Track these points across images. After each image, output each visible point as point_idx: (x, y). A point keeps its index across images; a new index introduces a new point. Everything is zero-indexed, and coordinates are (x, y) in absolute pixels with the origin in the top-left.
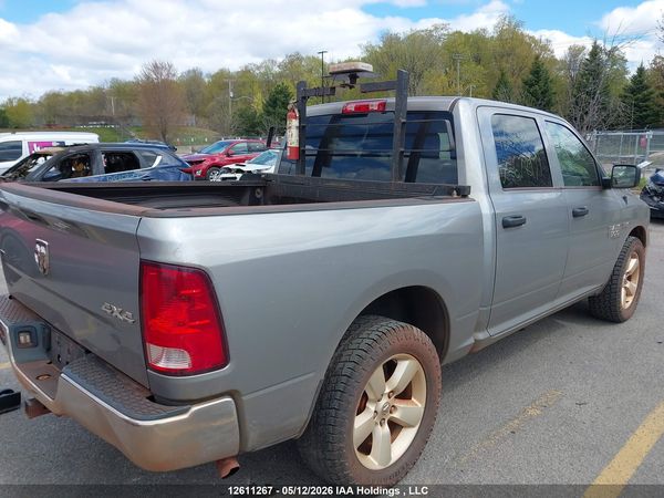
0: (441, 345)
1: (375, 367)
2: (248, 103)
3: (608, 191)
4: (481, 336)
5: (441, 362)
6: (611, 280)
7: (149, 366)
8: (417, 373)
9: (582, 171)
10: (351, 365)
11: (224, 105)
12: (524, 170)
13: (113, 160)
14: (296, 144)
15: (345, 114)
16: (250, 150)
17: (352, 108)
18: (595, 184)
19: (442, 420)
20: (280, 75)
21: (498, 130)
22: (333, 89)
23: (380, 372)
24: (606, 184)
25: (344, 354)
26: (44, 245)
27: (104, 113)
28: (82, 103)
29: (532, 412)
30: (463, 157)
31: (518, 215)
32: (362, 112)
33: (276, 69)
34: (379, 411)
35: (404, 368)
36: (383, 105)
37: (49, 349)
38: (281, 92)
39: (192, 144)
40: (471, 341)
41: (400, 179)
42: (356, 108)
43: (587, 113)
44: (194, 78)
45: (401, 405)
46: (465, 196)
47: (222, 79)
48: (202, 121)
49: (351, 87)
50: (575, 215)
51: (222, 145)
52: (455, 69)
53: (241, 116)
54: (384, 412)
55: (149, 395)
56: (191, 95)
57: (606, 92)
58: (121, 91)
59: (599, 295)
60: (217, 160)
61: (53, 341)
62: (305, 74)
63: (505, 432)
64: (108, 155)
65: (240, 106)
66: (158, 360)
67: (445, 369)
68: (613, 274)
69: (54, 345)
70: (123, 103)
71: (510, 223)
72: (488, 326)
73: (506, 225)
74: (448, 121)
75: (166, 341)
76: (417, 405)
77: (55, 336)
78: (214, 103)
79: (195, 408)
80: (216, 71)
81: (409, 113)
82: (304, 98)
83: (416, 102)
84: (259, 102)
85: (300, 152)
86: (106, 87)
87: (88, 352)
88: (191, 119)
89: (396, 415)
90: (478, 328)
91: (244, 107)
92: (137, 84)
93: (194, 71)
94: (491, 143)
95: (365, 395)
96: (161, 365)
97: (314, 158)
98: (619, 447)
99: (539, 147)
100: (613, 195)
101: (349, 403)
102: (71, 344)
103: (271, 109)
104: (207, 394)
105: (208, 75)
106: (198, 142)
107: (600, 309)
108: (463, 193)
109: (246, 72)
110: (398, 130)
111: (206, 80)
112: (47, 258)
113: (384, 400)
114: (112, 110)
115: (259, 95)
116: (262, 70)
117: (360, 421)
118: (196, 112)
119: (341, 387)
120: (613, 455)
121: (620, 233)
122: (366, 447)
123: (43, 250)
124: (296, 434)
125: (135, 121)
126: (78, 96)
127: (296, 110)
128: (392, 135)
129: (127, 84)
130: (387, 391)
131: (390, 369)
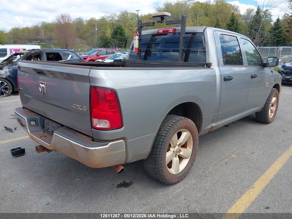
0: (199, 127)
1: (174, 134)
2: (104, 33)
3: (265, 69)
4: (214, 125)
5: (199, 133)
6: (265, 106)
7: (93, 127)
8: (189, 137)
9: (255, 60)
10: (166, 132)
11: (93, 34)
12: (232, 58)
13: (50, 56)
14: (137, 47)
15: (158, 34)
16: (107, 53)
17: (161, 31)
18: (260, 65)
19: (198, 159)
20: (118, 21)
21: (222, 41)
22: (154, 23)
23: (176, 135)
24: (264, 65)
25: (163, 128)
26: (44, 84)
27: (39, 37)
28: (29, 33)
29: (233, 156)
30: (208, 52)
31: (230, 75)
32: (165, 33)
33: (116, 18)
34: (175, 151)
35: (185, 135)
36: (175, 30)
37: (43, 127)
38: (119, 28)
39: (79, 51)
40: (210, 126)
41: (182, 61)
42: (163, 31)
43: (255, 38)
44: (79, 22)
45: (183, 149)
46: (209, 67)
47: (92, 23)
48: (83, 41)
49: (162, 22)
50: (252, 77)
51: (94, 51)
52: (196, 19)
53: (101, 39)
54: (177, 152)
55: (92, 139)
56: (78, 30)
57: (263, 29)
58: (46, 27)
59: (260, 112)
60: (93, 58)
61: (45, 123)
62: (130, 21)
63: (222, 163)
64: (48, 54)
65: (101, 34)
66: (96, 125)
67: (200, 137)
68: (266, 103)
69: (46, 125)
70: (48, 33)
71: (227, 79)
72: (216, 121)
73: (225, 79)
74: (203, 37)
75: (100, 117)
76: (189, 150)
77: (46, 121)
78: (88, 33)
79: (110, 143)
80: (90, 19)
81: (187, 33)
82: (141, 27)
83: (189, 29)
84: (109, 33)
85: (139, 50)
86: (40, 25)
87: (62, 126)
88: (78, 40)
89: (181, 153)
90: (213, 122)
91: (102, 35)
92: (54, 24)
93: (79, 19)
94: (219, 46)
95: (170, 145)
96: (98, 126)
97: (144, 53)
98: (268, 168)
99: (238, 49)
100: (267, 70)
101: (165, 146)
102: (54, 124)
103: (114, 36)
104: (115, 138)
105: (86, 21)
106: (82, 51)
107: (260, 118)
108: (209, 66)
109: (103, 19)
110: (182, 40)
111: (85, 23)
112: (45, 89)
113: (177, 147)
114: (43, 36)
115: (109, 30)
116: (110, 19)
117: (168, 154)
118: (81, 37)
119: (162, 140)
120: (266, 171)
121: (269, 86)
122: (170, 165)
123: (43, 85)
124: (145, 157)
125: (53, 41)
126: (27, 30)
127: (138, 32)
128: (179, 43)
129: (49, 24)
130: (178, 144)
131: (179, 135)
